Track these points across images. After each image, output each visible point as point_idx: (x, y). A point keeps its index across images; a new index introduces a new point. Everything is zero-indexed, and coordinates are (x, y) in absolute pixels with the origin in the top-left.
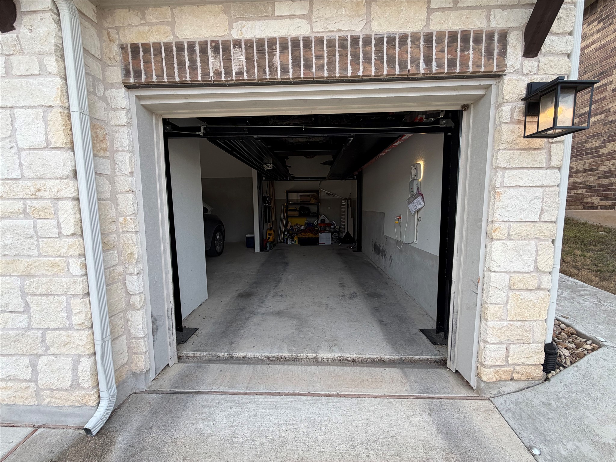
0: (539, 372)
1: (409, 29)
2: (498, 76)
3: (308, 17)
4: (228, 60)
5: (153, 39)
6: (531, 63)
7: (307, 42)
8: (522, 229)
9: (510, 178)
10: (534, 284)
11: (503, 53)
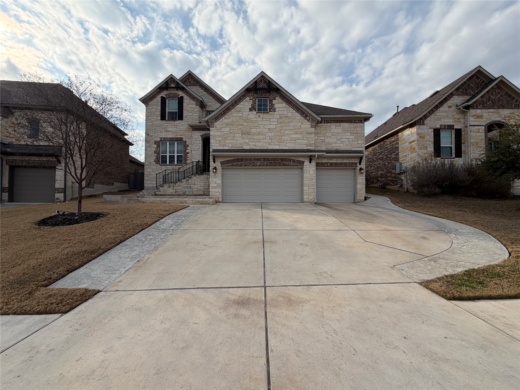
0: (364, 200)
1: (347, 162)
2: (357, 167)
3: (337, 160)
4: (328, 164)
5: (319, 162)
6: (360, 166)
7: (336, 163)
8: (361, 183)
9: (359, 177)
10: (362, 189)
11: (357, 165)
